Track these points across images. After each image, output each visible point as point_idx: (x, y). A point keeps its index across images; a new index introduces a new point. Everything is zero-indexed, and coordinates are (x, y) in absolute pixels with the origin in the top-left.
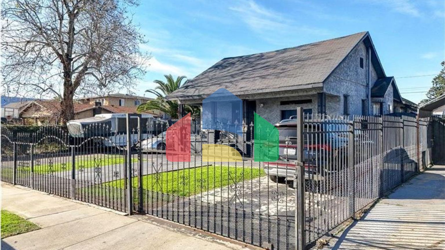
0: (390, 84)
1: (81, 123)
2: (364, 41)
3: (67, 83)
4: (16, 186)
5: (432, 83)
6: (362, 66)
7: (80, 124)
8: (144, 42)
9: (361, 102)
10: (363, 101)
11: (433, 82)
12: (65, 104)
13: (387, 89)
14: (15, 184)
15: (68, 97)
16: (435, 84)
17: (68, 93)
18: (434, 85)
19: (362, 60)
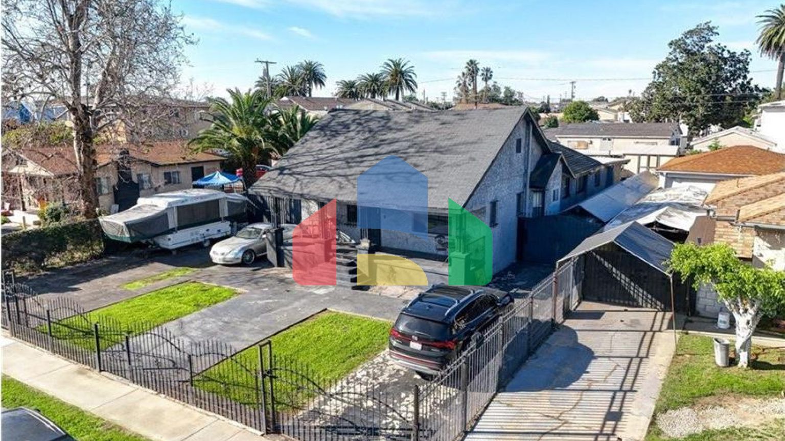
0: (559, 161)
1: (125, 223)
2: (525, 118)
3: (87, 149)
4: (102, 373)
5: (652, 75)
6: (519, 150)
7: (124, 225)
8: (192, 43)
9: (515, 197)
10: (519, 195)
11: (654, 72)
12: (85, 179)
13: (552, 172)
14: (100, 371)
15: (90, 169)
16: (657, 77)
17: (89, 164)
18: (654, 78)
19: (519, 141)
